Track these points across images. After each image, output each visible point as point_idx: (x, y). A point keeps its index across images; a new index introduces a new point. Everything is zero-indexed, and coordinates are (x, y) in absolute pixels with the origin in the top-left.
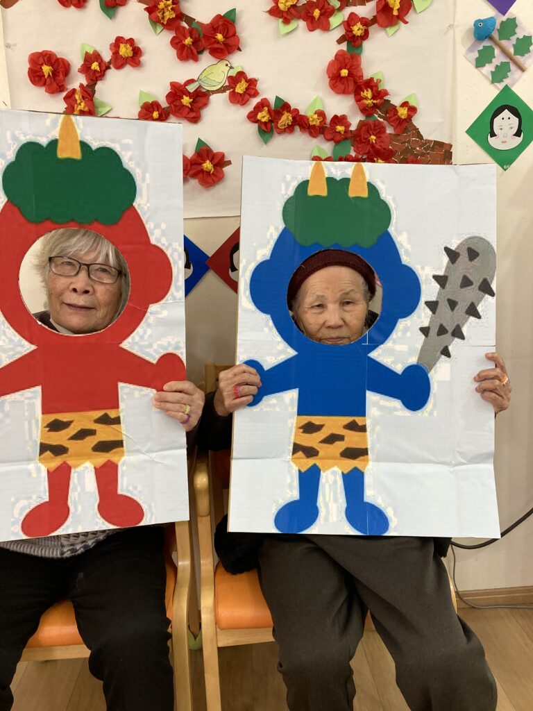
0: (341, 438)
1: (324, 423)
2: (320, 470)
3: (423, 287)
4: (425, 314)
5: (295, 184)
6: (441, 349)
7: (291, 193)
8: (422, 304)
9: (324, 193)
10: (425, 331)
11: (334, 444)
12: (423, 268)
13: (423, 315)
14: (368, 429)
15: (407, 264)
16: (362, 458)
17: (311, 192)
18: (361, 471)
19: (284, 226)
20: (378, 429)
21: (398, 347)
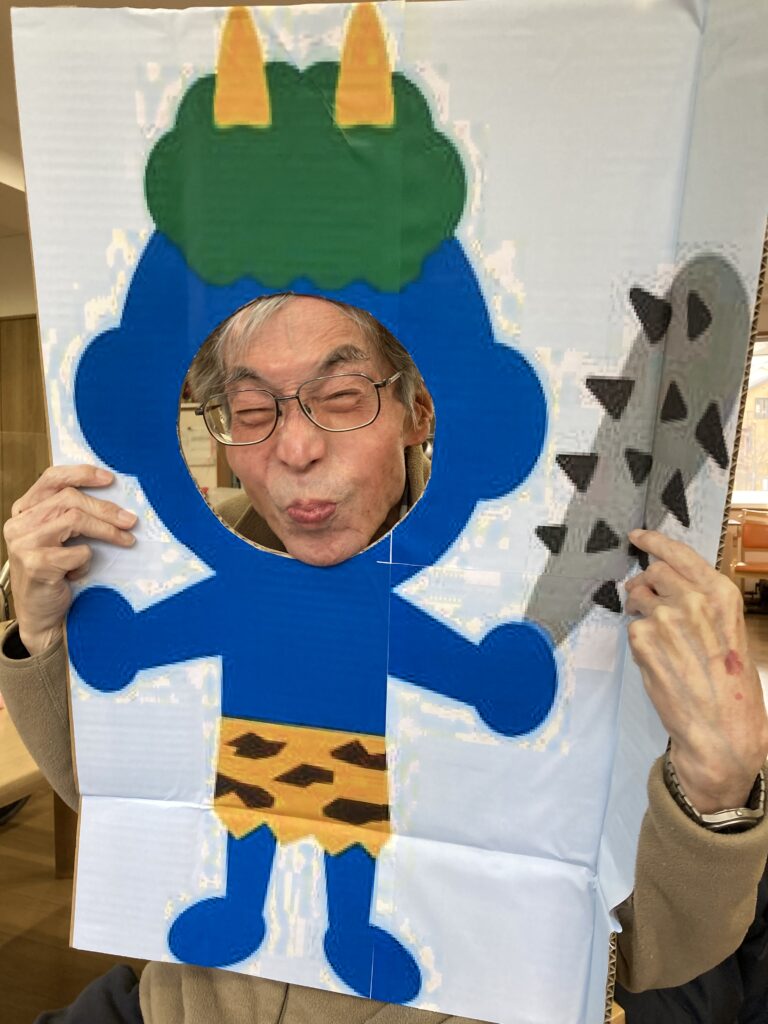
0: (326, 777)
1: (284, 739)
2: (275, 840)
3: (555, 411)
4: (555, 490)
5: (176, 90)
6: (595, 588)
7: (164, 120)
8: (547, 463)
9: (262, 119)
10: (552, 537)
11: (309, 788)
12: (557, 356)
13: (549, 492)
14: (391, 764)
15: (510, 343)
16: (373, 824)
17: (225, 116)
18: (369, 855)
19: (153, 227)
20: (414, 766)
21: (473, 575)
